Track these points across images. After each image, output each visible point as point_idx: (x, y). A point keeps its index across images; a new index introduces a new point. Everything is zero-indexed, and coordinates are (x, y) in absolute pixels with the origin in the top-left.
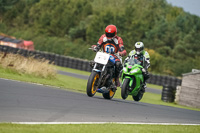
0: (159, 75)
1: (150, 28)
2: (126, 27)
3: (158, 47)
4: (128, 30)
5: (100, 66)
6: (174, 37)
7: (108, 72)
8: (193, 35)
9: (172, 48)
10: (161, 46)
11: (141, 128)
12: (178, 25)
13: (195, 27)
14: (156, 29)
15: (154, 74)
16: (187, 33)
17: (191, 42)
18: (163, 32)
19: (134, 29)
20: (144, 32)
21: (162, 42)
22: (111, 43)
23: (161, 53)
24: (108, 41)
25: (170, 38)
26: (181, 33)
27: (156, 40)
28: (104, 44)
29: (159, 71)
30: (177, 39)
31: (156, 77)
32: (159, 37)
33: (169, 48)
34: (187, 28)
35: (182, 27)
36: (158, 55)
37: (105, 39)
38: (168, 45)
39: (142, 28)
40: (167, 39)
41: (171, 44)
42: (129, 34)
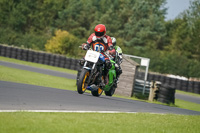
0: (73, 58)
1: (64, 8)
2: (38, 7)
3: (72, 28)
4: (40, 10)
5: (90, 64)
6: (90, 18)
7: (98, 70)
8: (110, 14)
9: (88, 29)
10: (75, 26)
11: (54, 116)
12: (93, 5)
13: (112, 6)
14: (70, 8)
15: (68, 57)
16: (104, 13)
17: (108, 22)
18: (78, 12)
19: (46, 8)
20: (57, 11)
21: (77, 23)
22: (101, 42)
23: (76, 35)
24: (98, 40)
25: (85, 19)
26: (97, 13)
27: (70, 20)
28: (93, 43)
29: (73, 54)
30: (93, 19)
31: (71, 60)
32: (74, 17)
33: (84, 29)
34: (104, 7)
35: (98, 6)
36: (72, 37)
37: (94, 38)
38: (83, 25)
39: (54, 7)
40: (82, 20)
41: (86, 25)
42: (41, 14)
